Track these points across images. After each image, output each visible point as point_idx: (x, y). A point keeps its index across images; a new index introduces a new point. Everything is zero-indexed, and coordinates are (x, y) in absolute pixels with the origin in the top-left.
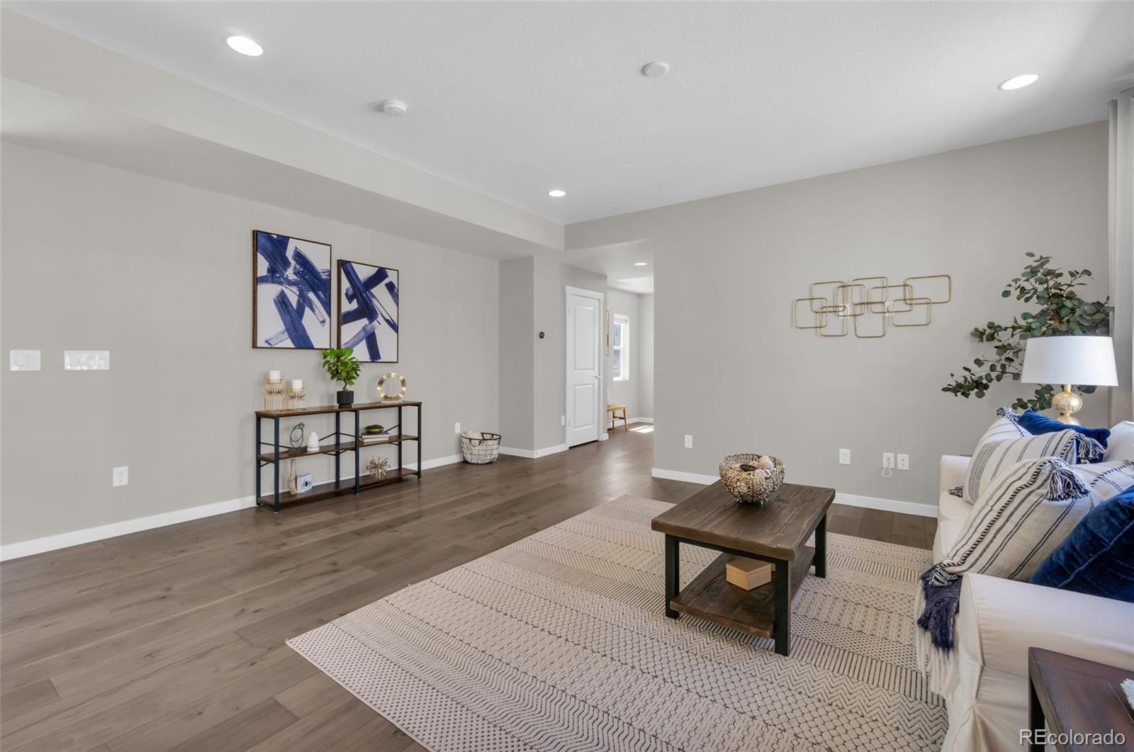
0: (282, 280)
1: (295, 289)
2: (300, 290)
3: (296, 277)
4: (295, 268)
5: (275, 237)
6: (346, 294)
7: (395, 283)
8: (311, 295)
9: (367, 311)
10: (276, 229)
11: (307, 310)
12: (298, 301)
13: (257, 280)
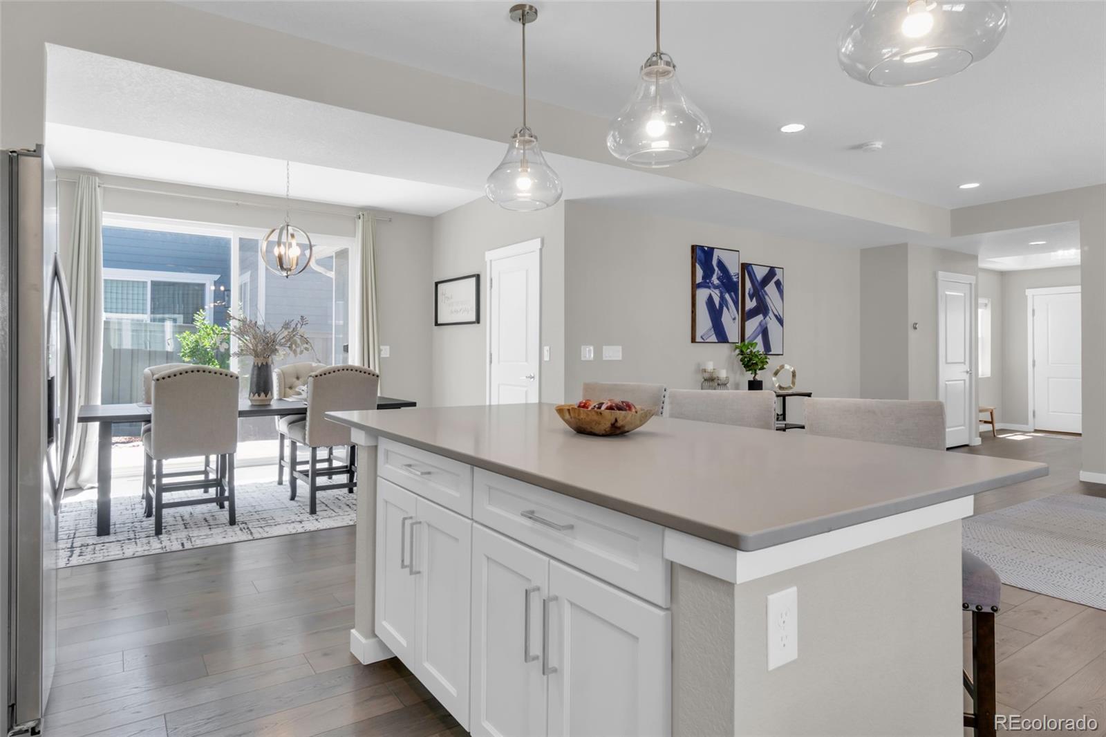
0: (710, 284)
1: (717, 291)
2: (721, 293)
3: (718, 282)
4: (718, 274)
5: (706, 248)
6: (749, 294)
7: (781, 280)
8: (727, 296)
9: (762, 309)
10: (707, 243)
11: (725, 308)
12: (720, 302)
13: (695, 286)
